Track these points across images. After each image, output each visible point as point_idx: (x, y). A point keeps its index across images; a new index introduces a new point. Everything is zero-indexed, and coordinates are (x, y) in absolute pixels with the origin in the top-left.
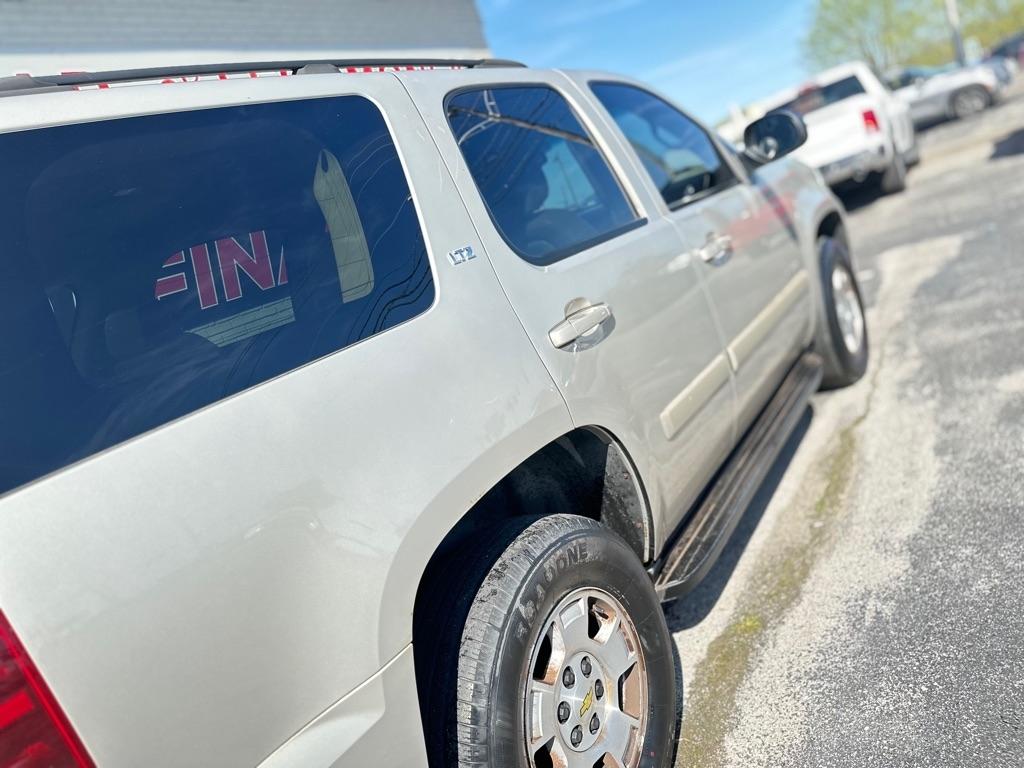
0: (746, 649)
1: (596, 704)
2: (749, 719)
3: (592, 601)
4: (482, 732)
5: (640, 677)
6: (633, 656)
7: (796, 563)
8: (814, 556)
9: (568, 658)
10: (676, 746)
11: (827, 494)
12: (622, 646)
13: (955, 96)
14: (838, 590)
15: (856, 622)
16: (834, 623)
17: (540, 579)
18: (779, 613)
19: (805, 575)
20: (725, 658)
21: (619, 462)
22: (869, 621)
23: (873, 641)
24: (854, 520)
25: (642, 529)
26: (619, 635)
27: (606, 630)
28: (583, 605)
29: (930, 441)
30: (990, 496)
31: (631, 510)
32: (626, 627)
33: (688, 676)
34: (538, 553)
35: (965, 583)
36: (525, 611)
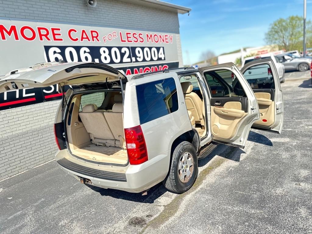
0: (209, 171)
1: (186, 168)
2: (207, 179)
3: (189, 154)
4: (174, 163)
5: (193, 167)
6: (192, 164)
7: (221, 161)
8: (224, 161)
9: (184, 160)
10: (195, 180)
11: (230, 152)
12: (191, 162)
13: (300, 64)
14: (226, 166)
15: (227, 170)
16: (224, 170)
17: (184, 148)
18: (216, 167)
19: (222, 163)
20: (205, 171)
21: (196, 136)
22: (230, 170)
23: (229, 172)
24: (233, 157)
25: (197, 147)
26: (191, 161)
27: (190, 159)
28: (187, 154)
29: (252, 147)
30: (256, 157)
31: (196, 144)
32: (192, 159)
33: (199, 173)
34: (184, 145)
35: (246, 168)
36: (182, 151)
